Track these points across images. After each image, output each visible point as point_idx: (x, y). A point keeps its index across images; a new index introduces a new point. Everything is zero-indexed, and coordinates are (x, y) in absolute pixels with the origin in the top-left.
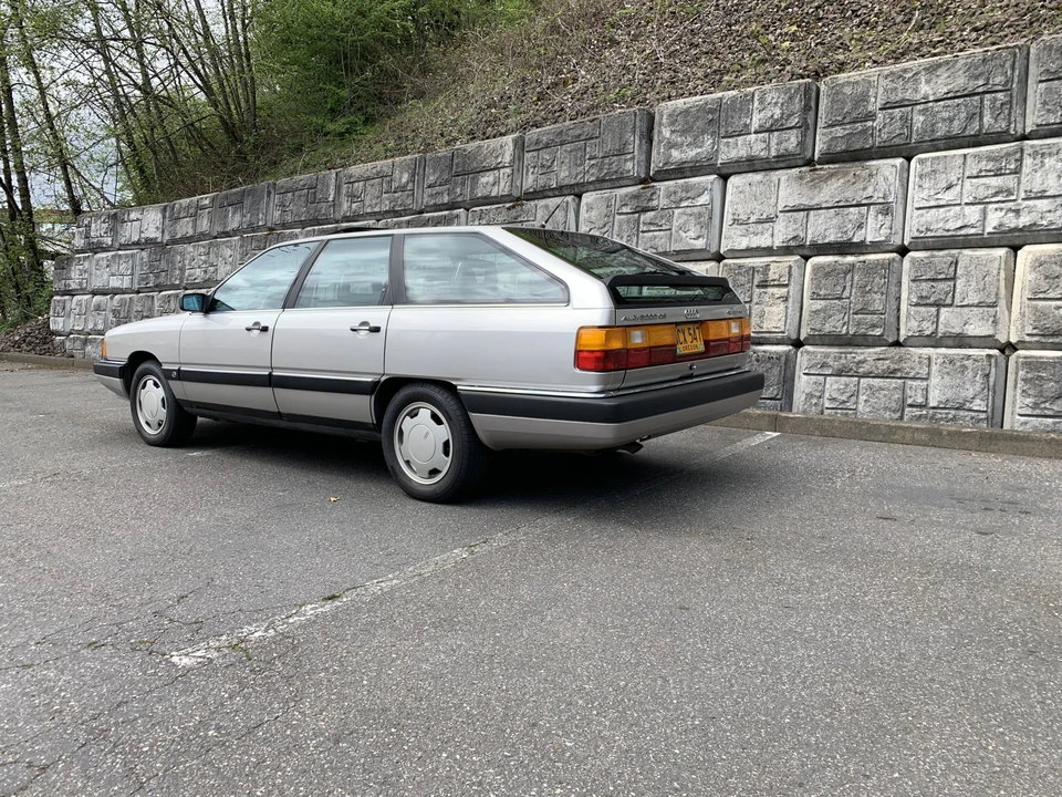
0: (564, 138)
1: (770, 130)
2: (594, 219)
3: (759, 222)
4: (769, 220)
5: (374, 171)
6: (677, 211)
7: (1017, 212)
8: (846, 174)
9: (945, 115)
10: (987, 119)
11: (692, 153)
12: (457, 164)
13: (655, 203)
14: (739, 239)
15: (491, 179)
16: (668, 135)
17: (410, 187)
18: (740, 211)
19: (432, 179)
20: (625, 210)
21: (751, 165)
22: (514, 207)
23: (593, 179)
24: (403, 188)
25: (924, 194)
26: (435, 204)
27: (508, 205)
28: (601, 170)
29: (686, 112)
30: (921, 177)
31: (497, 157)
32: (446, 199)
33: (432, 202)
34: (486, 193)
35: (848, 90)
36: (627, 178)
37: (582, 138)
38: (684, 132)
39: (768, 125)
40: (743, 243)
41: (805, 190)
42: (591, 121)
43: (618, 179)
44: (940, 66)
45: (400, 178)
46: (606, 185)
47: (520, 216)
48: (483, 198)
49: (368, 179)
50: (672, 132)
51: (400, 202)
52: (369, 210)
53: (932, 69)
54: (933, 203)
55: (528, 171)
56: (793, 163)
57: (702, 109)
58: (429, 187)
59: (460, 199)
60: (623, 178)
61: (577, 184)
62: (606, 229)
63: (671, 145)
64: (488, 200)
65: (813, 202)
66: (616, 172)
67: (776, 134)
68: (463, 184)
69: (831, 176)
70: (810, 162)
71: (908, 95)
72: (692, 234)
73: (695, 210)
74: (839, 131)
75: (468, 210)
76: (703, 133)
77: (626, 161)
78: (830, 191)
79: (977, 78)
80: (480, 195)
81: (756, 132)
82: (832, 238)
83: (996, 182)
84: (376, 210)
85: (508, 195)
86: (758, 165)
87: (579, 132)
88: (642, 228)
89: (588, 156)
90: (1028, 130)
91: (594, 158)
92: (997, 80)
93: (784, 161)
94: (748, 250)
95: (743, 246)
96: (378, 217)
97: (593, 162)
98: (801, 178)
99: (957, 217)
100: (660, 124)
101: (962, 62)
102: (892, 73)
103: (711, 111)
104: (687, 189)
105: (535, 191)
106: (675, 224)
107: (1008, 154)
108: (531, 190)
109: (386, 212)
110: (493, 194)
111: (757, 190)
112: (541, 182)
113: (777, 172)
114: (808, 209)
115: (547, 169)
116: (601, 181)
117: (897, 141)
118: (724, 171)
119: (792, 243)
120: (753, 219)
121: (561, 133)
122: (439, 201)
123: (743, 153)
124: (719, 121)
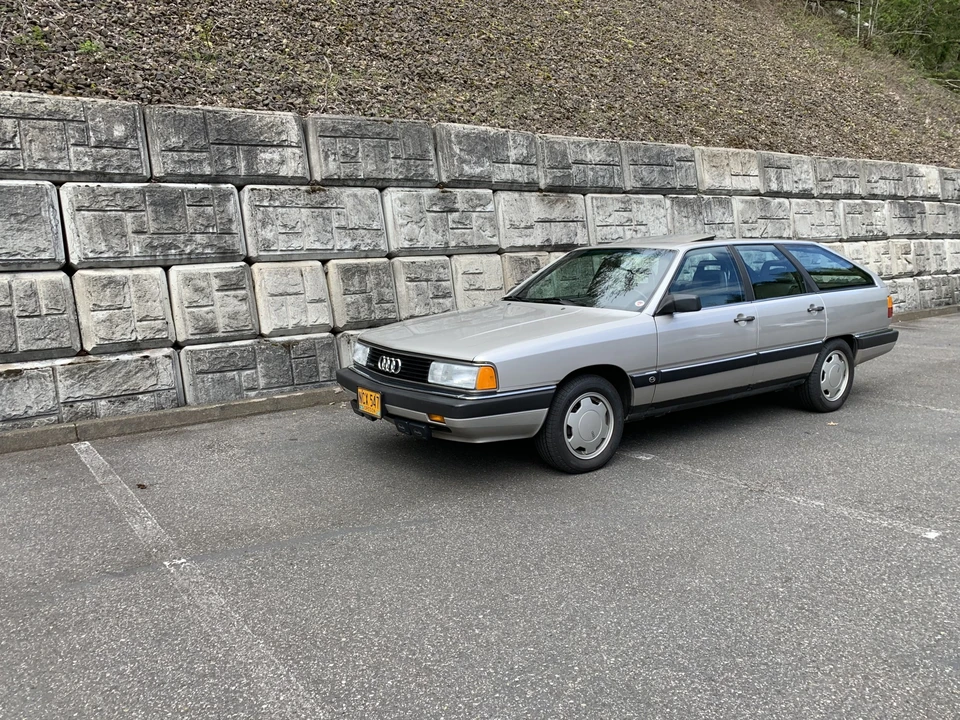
0: (365, 132)
1: (521, 164)
2: (409, 214)
3: (527, 228)
4: (531, 227)
5: (40, 107)
6: (474, 214)
7: (636, 231)
8: (563, 201)
9: (601, 173)
10: (616, 179)
11: (478, 170)
12: (218, 130)
13: (456, 206)
14: (517, 239)
15: (276, 157)
16: (458, 152)
17: (131, 143)
18: (514, 219)
19: (174, 141)
20: (435, 208)
21: (512, 186)
22: (314, 191)
23: (400, 177)
24: (118, 145)
25: (600, 218)
26: (190, 174)
27: (303, 188)
28: (409, 170)
29: (468, 135)
30: (598, 208)
31: (280, 134)
32: (207, 170)
33: (182, 171)
34: (271, 170)
35: (556, 146)
36: (430, 181)
37: (383, 136)
38: (470, 152)
39: (521, 160)
40: (520, 242)
41: (547, 209)
42: (389, 122)
43: (423, 180)
44: (593, 144)
45: (109, 130)
46: (409, 184)
47: (326, 202)
48: (266, 176)
49: (24, 117)
50: (461, 150)
51: (116, 163)
52: (42, 165)
53: (591, 145)
54: (604, 224)
55: (326, 157)
56: (532, 189)
57: (478, 136)
58: (171, 150)
59: (230, 173)
60: (426, 181)
61: (384, 179)
62: (422, 224)
63: (462, 161)
64: (272, 179)
65: (552, 217)
66: (422, 174)
67: (526, 167)
68: (233, 156)
69: (557, 201)
70: (540, 190)
71: (583, 157)
72: (488, 233)
73: (487, 215)
74: (558, 173)
75: (240, 188)
76: (483, 155)
77: (429, 166)
78: (558, 211)
79: (609, 155)
80: (262, 172)
81: (513, 163)
82: (564, 242)
83: (626, 214)
84: (60, 167)
85: (302, 178)
86: (515, 186)
87: (378, 130)
88: (451, 225)
89: (392, 155)
90: (628, 189)
91: (399, 158)
92: (617, 159)
93: (531, 187)
94: (522, 247)
95: (520, 244)
96: (56, 178)
97: (398, 161)
98: (543, 200)
99: (616, 232)
100: (450, 141)
101: (601, 145)
102: (574, 142)
103: (485, 140)
104: (479, 197)
105: (339, 179)
106: (475, 225)
107: (628, 201)
108: (336, 177)
109: (85, 173)
110: (281, 174)
111: (521, 204)
112: (345, 171)
113: (526, 193)
114: (550, 221)
115: (350, 158)
116: (407, 179)
117: (582, 184)
118: (495, 187)
119: (546, 244)
120: (523, 225)
121: (359, 126)
122: (194, 170)
123: (509, 177)
124: (491, 148)
